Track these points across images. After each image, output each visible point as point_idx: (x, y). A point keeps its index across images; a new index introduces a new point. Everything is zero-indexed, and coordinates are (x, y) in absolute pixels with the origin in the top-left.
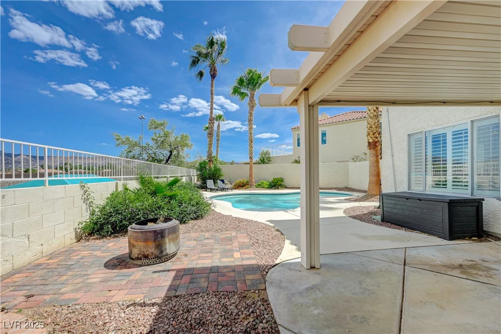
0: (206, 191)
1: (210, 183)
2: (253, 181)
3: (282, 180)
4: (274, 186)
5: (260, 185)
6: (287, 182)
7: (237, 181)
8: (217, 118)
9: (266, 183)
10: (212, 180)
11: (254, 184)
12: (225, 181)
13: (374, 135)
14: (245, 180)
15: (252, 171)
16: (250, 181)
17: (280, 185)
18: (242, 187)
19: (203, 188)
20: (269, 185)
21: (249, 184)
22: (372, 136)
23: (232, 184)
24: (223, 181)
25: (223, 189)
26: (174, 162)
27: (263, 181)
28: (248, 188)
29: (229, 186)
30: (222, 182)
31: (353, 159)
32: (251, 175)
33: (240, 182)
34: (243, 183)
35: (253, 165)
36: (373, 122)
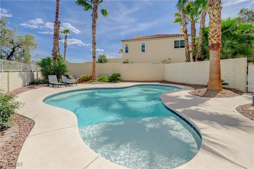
0: (48, 86)
1: (53, 79)
2: (96, 76)
3: (119, 75)
4: (113, 80)
5: (102, 79)
6: (123, 77)
7: (81, 76)
8: (65, 31)
9: (106, 78)
10: (56, 76)
11: (97, 79)
12: (70, 76)
13: (218, 37)
14: (89, 75)
15: (95, 68)
16: (93, 76)
17: (118, 79)
18: (86, 81)
19: (46, 83)
20: (109, 79)
21: (93, 78)
22: (217, 38)
23: (76, 79)
24: (68, 77)
25: (67, 84)
26: (18, 59)
27: (104, 76)
28: (91, 82)
29: (74, 80)
30: (66, 77)
31: (163, 62)
32: (94, 71)
33: (84, 77)
34: (86, 78)
35: (96, 63)
36: (218, 26)
